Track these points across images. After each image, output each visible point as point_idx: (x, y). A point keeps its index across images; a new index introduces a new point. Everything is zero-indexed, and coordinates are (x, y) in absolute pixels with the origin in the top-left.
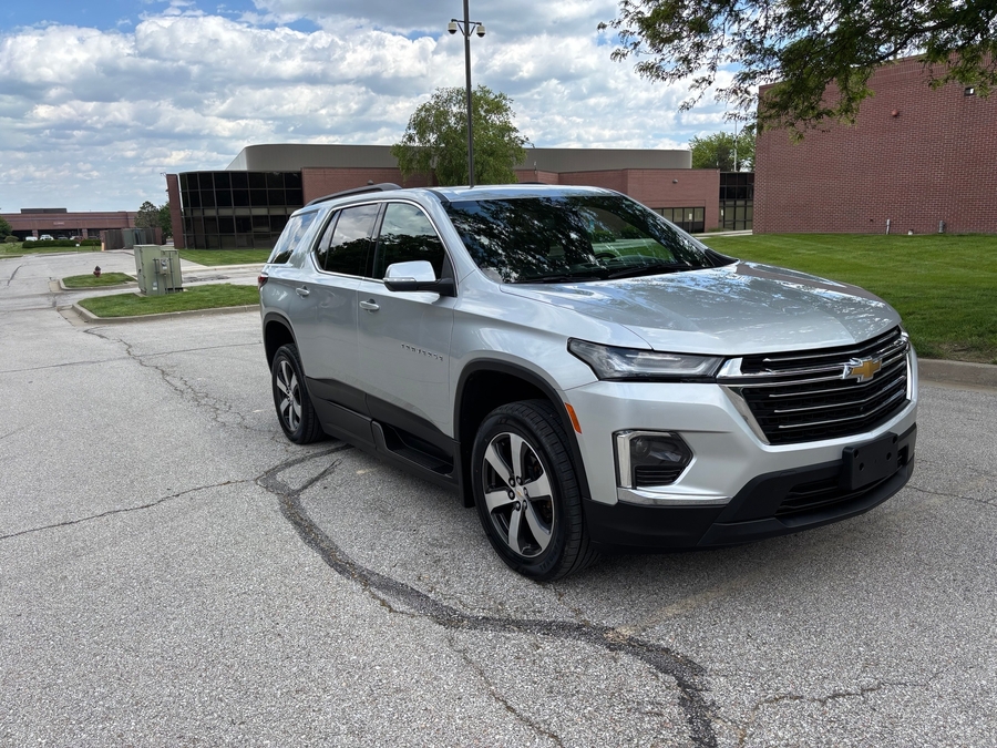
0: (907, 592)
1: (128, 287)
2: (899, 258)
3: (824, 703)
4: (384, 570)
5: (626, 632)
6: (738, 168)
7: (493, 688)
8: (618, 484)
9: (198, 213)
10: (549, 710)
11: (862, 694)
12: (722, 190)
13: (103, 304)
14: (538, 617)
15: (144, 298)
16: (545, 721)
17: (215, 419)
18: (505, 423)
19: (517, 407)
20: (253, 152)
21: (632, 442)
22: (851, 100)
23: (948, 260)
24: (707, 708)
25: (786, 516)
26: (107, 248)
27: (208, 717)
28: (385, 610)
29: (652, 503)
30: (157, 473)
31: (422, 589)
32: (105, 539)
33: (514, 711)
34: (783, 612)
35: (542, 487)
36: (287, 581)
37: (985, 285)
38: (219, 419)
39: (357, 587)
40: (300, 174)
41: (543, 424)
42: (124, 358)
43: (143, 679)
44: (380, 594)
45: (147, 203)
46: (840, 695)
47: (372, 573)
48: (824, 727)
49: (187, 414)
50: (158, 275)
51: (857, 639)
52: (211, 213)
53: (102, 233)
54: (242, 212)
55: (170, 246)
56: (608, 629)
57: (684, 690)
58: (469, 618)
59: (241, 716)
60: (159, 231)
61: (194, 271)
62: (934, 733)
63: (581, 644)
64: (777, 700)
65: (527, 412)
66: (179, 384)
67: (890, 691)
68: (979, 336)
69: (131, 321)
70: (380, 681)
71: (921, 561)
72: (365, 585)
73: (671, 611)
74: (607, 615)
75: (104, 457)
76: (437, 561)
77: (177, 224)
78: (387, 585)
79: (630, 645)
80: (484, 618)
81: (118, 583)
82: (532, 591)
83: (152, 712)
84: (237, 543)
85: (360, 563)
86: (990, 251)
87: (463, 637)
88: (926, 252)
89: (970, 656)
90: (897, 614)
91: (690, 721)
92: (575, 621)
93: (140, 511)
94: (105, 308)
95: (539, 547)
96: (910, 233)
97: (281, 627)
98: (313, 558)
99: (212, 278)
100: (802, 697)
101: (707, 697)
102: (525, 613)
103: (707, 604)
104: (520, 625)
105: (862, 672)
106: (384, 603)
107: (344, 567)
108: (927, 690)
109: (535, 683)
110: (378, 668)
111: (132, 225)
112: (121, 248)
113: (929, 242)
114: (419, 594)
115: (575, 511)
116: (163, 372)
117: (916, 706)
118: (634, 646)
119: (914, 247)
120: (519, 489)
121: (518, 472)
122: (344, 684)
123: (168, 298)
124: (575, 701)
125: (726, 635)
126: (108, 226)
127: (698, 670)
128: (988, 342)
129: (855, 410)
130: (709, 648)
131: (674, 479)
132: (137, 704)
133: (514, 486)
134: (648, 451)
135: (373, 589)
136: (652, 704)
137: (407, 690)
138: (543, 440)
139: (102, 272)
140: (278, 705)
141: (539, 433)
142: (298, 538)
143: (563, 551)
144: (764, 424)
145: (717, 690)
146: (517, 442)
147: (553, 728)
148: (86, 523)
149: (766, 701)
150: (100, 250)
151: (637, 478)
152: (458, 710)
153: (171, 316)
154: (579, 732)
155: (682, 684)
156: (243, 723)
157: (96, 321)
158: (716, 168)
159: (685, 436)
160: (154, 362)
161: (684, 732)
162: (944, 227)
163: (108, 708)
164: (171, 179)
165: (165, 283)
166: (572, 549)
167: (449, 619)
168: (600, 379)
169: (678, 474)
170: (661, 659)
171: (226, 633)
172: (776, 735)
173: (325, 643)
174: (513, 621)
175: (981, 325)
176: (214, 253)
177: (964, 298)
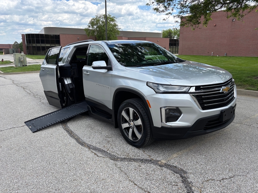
0: (236, 150)
1: (11, 64)
2: (216, 62)
3: (220, 181)
4: (94, 144)
5: (164, 162)
6: (174, 38)
7: (130, 178)
8: (162, 122)
9: (30, 45)
10: (146, 185)
11: (230, 179)
12: (170, 43)
13: (5, 69)
14: (139, 158)
15: (16, 68)
16: (146, 188)
17: (40, 101)
18: (128, 105)
19: (131, 100)
20: (46, 29)
21: (166, 110)
22: (207, 21)
23: (228, 63)
24: (190, 183)
25: (206, 129)
26: (5, 54)
27: (49, 188)
28: (96, 156)
29: (170, 126)
30: (25, 116)
31: (106, 150)
32: (12, 136)
33: (136, 185)
34: (205, 156)
35: (139, 122)
36: (67, 148)
37: (239, 69)
38: (41, 101)
39: (87, 149)
40: (59, 36)
41: (139, 105)
42: (12, 84)
43: (28, 177)
44: (94, 151)
45: (16, 42)
46: (224, 179)
47: (91, 145)
48: (222, 188)
49: (32, 100)
50: (20, 61)
51: (225, 163)
52: (34, 45)
53: (3, 50)
54: (43, 45)
55: (23, 54)
56: (158, 161)
57: (182, 178)
58: (120, 158)
59: (58, 188)
60: (19, 49)
61: (30, 61)
62: (251, 189)
63: (152, 165)
64: (208, 181)
65: (134, 102)
66: (29, 92)
67: (237, 178)
68: (241, 82)
69: (13, 74)
70: (98, 177)
71: (237, 141)
72: (89, 149)
73: (175, 155)
74: (158, 157)
75: (9, 112)
76: (109, 142)
77: (24, 48)
78: (95, 149)
79: (165, 165)
80: (124, 158)
81: (17, 149)
82: (136, 150)
83: (32, 187)
84: (51, 137)
85: (87, 142)
86: (238, 61)
87: (119, 163)
88: (222, 61)
89: (256, 167)
90: (234, 156)
91: (186, 187)
92: (149, 159)
93: (21, 127)
94: (5, 70)
95: (138, 139)
96: (218, 56)
97: (66, 161)
98: (73, 141)
99: (35, 63)
100: (214, 180)
101: (189, 180)
102: (135, 156)
103: (184, 153)
104: (134, 160)
105: (229, 172)
106: (95, 154)
107: (82, 144)
108: (247, 177)
109: (141, 177)
110: (96, 173)
111: (12, 48)
112: (9, 54)
113: (223, 58)
114: (105, 151)
115: (149, 129)
116: (24, 88)
117: (245, 181)
118: (167, 166)
119: (219, 59)
120: (132, 123)
121: (132, 118)
122: (87, 178)
123: (23, 68)
124: (153, 181)
125: (191, 162)
126: (5, 48)
127: (185, 172)
128: (243, 84)
129: (223, 100)
130: (187, 166)
131: (177, 120)
132: (27, 184)
133: (130, 122)
134: (169, 113)
135: (91, 150)
136: (175, 182)
137: (105, 179)
138: (139, 109)
139: (4, 60)
140: (69, 184)
141: (138, 107)
142: (68, 135)
143: (145, 139)
144: (201, 104)
145: (191, 178)
146: (131, 110)
147: (149, 190)
148: (6, 131)
149: (205, 181)
150: (3, 54)
151: (167, 120)
152: (121, 185)
153: (24, 73)
154: (156, 191)
155: (181, 176)
156: (59, 190)
157: (3, 74)
158: (168, 38)
159: (180, 108)
160: (21, 85)
161: (184, 190)
162: (226, 54)
163: (18, 186)
164: (23, 35)
165: (22, 64)
166: (148, 139)
167: (114, 158)
168: (156, 93)
169: (178, 119)
170: (175, 170)
171: (51, 163)
172: (210, 191)
173: (80, 166)
174: (132, 159)
175: (241, 79)
176: (35, 56)
177: (235, 73)
